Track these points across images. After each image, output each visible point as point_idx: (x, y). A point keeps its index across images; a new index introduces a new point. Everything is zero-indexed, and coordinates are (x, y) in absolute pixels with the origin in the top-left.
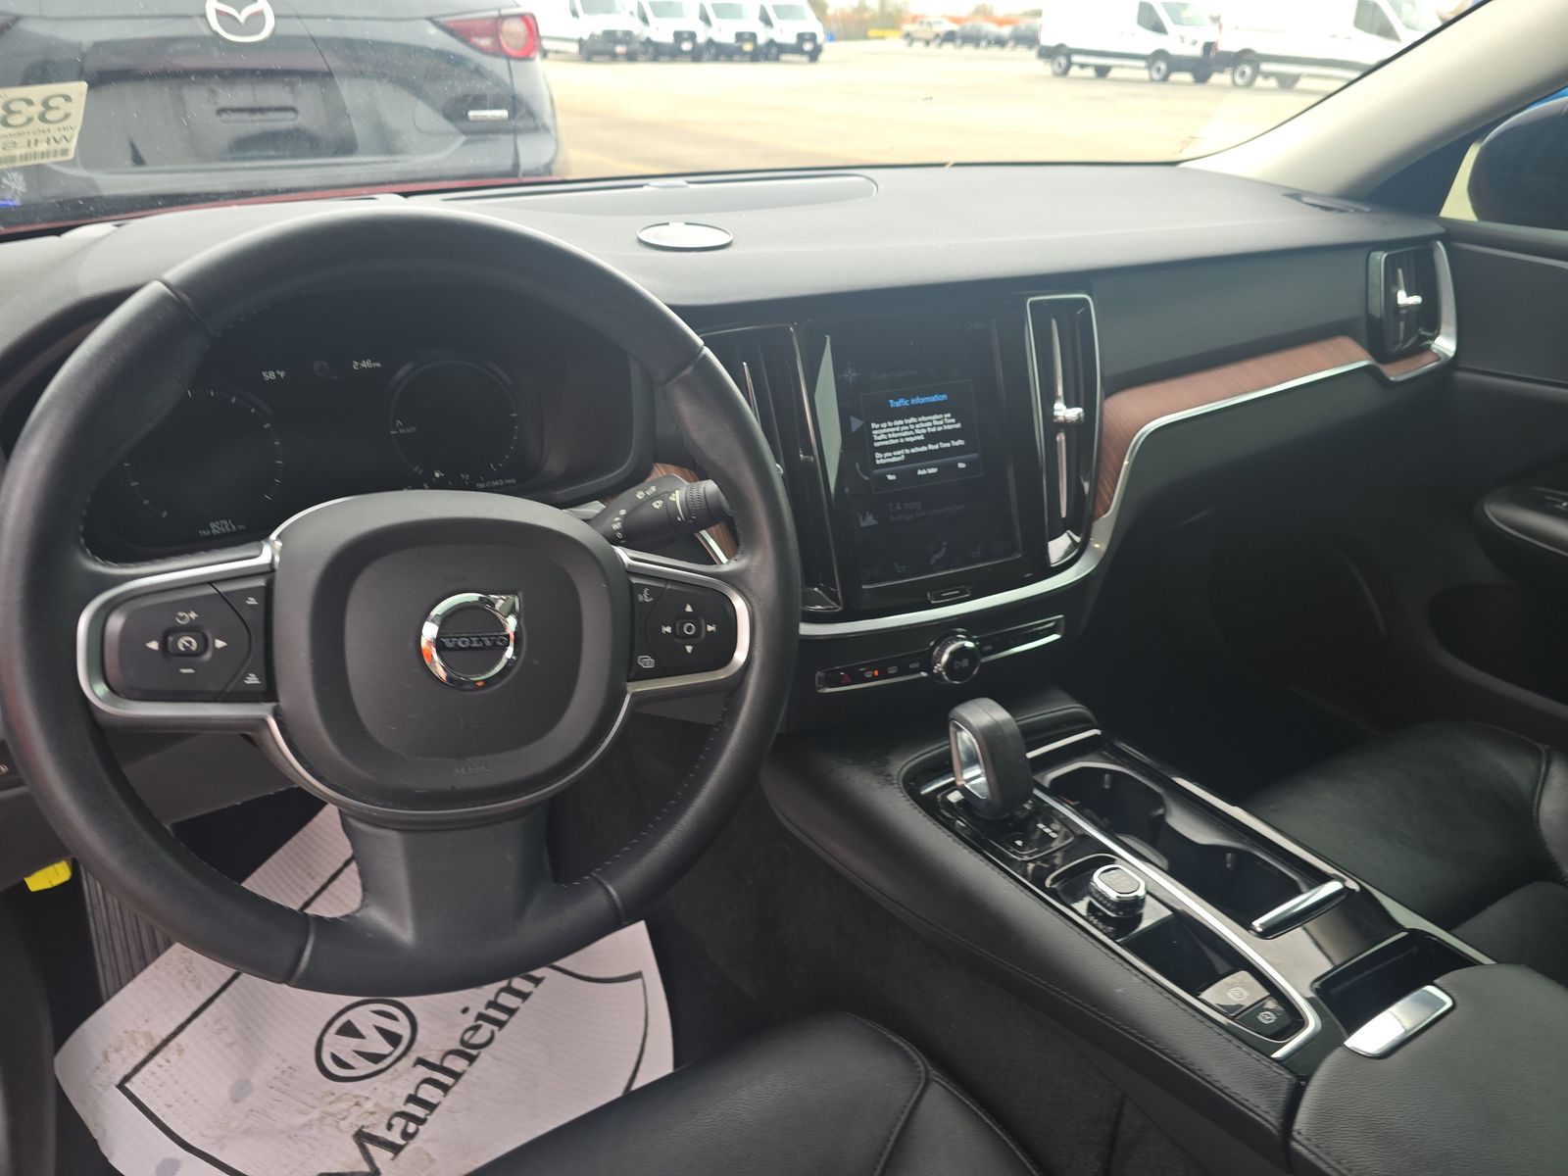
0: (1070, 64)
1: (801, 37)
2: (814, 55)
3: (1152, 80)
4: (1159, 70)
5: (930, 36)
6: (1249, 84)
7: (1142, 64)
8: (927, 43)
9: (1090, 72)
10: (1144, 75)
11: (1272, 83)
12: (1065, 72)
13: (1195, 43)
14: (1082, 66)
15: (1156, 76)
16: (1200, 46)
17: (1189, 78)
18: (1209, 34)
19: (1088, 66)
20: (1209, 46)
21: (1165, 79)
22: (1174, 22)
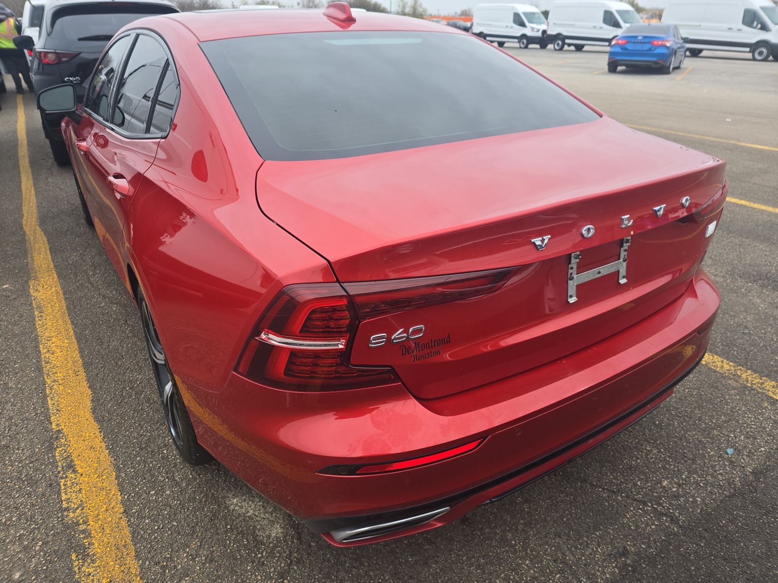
3: (520, 48)
4: (523, 43)
6: (561, 49)
7: (517, 40)
10: (517, 45)
11: (573, 48)
15: (522, 46)
16: (540, 32)
17: (538, 46)
18: (544, 27)
19: (494, 42)
20: (544, 32)
21: (526, 47)
22: (529, 22)
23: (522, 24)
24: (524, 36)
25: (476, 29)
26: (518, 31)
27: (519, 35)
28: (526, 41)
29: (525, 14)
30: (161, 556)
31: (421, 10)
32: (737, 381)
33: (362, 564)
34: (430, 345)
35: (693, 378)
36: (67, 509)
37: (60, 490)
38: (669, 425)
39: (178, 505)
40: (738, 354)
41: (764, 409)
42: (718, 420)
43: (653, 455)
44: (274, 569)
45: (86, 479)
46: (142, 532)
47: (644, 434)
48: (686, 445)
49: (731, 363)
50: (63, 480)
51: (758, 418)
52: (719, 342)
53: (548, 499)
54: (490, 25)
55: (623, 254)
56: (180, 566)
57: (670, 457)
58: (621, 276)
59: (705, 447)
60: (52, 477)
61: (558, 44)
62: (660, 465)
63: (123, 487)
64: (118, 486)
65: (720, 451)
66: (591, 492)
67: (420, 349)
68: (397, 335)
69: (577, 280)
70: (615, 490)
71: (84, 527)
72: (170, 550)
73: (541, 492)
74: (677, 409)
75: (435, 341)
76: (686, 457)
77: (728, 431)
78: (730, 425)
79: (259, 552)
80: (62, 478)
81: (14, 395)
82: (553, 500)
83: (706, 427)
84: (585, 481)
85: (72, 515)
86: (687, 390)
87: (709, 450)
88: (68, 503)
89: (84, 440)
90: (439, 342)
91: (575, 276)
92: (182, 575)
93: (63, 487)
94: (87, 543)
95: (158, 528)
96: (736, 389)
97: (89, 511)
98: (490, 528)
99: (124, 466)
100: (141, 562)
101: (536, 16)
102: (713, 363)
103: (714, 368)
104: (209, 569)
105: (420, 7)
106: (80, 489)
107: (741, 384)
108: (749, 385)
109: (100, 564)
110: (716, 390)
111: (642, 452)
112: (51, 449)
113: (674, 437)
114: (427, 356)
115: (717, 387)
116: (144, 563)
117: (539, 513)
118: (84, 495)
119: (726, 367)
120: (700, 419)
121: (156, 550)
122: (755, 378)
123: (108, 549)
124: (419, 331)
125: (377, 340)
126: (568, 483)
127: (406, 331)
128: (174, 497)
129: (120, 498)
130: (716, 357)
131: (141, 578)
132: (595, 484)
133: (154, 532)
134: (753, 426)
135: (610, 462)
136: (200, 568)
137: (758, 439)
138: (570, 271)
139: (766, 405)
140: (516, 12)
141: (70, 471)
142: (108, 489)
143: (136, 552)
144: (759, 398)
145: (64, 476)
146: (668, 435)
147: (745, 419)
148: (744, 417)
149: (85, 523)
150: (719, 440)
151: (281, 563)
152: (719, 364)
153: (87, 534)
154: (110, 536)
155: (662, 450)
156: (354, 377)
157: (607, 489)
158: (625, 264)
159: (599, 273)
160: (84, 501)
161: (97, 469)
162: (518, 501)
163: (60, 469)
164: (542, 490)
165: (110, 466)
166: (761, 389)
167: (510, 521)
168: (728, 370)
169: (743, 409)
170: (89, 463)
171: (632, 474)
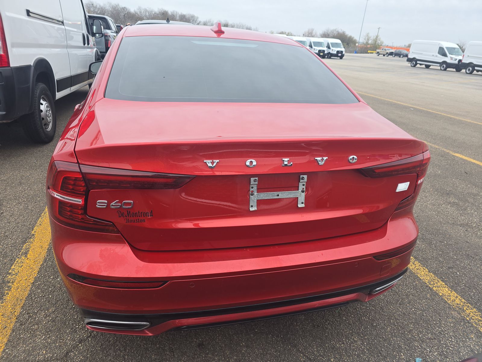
0: (416, 64)
1: (338, 52)
2: (341, 57)
3: (441, 70)
5: (385, 53)
7: (439, 65)
8: (384, 55)
9: (424, 66)
10: (439, 68)
12: (415, 66)
13: (456, 60)
14: (421, 64)
16: (457, 61)
17: (454, 70)
18: (460, 58)
19: (423, 64)
20: (460, 61)
21: (445, 70)
22: (450, 54)
23: (445, 55)
24: (444, 62)
25: (411, 56)
26: (441, 59)
27: (441, 61)
28: (446, 66)
29: (447, 48)
30: (33, 311)
31: (379, 42)
32: (459, 314)
33: (125, 350)
34: (138, 215)
35: (425, 302)
36: (10, 274)
37: (14, 263)
38: (383, 328)
39: (59, 287)
40: (474, 295)
41: (469, 339)
42: (424, 335)
43: (356, 344)
44: (79, 336)
45: (28, 262)
46: (33, 296)
47: (359, 329)
48: (387, 346)
49: (463, 300)
50: (18, 259)
51: (459, 344)
52: (463, 283)
53: (262, 349)
54: (421, 54)
55: (301, 187)
56: (38, 319)
57: (368, 350)
58: (300, 201)
59: (401, 352)
60: (15, 256)
61: (469, 70)
62: (356, 353)
63: (41, 270)
64: (39, 269)
65: (411, 357)
66: (294, 355)
67: (131, 216)
68: (115, 203)
69: (257, 196)
70: (312, 359)
71: (10, 284)
72: (39, 309)
73: (260, 344)
74: (396, 319)
75: (141, 213)
76: (380, 353)
77: (427, 346)
78: (432, 342)
79: (78, 324)
80: (18, 258)
81: (27, 213)
82: (265, 351)
83: (411, 338)
84: (295, 346)
85: (10, 277)
86: (413, 309)
87: (402, 354)
88: (12, 271)
89: (41, 242)
90: (144, 214)
91: (256, 193)
92: (35, 324)
93: (16, 262)
94: (6, 293)
95: (42, 296)
96: (455, 318)
97: (18, 277)
98: (213, 355)
99: (49, 260)
100: (22, 310)
101: (456, 50)
102: (448, 296)
103: (447, 300)
104: (50, 325)
105: (379, 40)
106: (22, 266)
107: (462, 316)
108: (468, 319)
109: (4, 305)
110: (437, 315)
111: (349, 340)
112: (24, 242)
113: (380, 338)
114: (136, 221)
115: (439, 314)
116: (23, 311)
117: (250, 356)
118: (22, 269)
119: (457, 301)
120: (410, 331)
121: (33, 307)
122: (477, 315)
123: (13, 299)
124: (129, 204)
125: (101, 203)
126: (283, 344)
127: (120, 202)
128: (60, 283)
129: (36, 275)
130: (454, 292)
131: (16, 318)
132: (301, 350)
133: (38, 297)
134: (451, 348)
135: (321, 339)
136: (45, 323)
137: (448, 358)
138: (251, 190)
139: (472, 336)
140: (441, 46)
141: (24, 256)
142: (34, 269)
143: (24, 305)
144: (470, 330)
145: (20, 257)
146: (377, 335)
147: (447, 342)
148: (448, 340)
149: (13, 282)
150: (416, 350)
151: (85, 334)
152: (452, 298)
153: (10, 288)
154: (18, 293)
155: (365, 343)
156: (90, 223)
157: (307, 356)
158: (303, 195)
159: (278, 195)
160: (20, 272)
161: (36, 258)
162: (241, 345)
163: (21, 253)
164: (262, 342)
165: (43, 258)
166: (476, 324)
167: (228, 355)
168: (457, 304)
169: (451, 334)
170: (35, 254)
171: (332, 352)
